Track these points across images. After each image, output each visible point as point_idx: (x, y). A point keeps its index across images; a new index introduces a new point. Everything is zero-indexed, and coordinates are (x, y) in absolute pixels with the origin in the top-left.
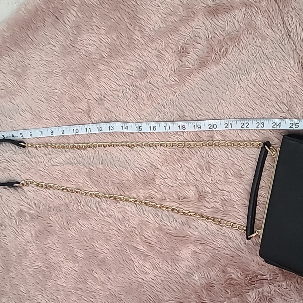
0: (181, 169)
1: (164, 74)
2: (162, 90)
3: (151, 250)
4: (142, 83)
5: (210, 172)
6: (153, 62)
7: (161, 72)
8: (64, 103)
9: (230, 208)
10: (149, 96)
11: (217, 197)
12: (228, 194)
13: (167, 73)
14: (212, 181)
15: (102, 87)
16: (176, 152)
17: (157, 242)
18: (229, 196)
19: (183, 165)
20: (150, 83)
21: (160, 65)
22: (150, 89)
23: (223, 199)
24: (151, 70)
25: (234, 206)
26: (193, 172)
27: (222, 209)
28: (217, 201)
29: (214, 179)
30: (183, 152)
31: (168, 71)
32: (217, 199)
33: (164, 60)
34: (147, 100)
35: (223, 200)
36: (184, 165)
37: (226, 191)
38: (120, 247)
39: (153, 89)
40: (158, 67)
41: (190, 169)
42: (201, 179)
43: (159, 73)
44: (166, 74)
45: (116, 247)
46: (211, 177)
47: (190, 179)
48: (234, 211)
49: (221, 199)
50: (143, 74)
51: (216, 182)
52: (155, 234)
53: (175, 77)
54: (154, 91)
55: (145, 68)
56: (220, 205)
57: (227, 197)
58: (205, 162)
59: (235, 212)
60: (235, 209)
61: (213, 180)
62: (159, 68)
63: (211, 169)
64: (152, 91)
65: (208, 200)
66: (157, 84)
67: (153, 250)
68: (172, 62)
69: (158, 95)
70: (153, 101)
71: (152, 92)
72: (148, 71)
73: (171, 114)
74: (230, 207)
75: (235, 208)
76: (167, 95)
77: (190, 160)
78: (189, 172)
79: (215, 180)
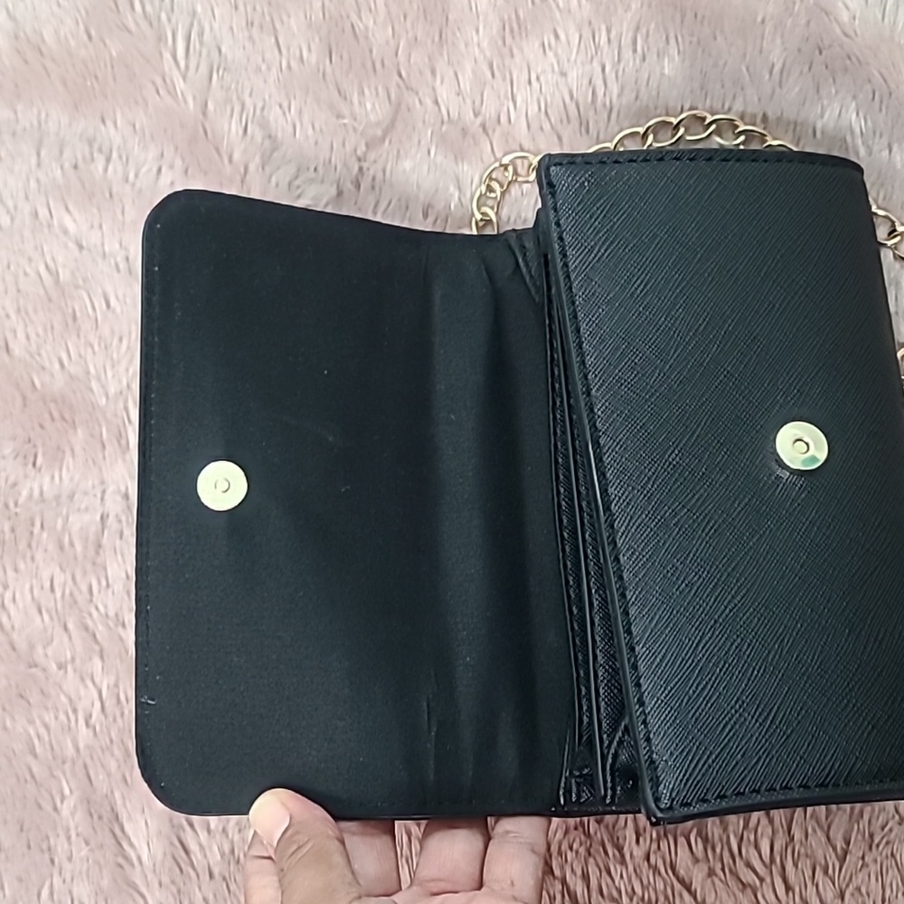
3: (165, 880)
8: (285, 18)
15: (504, 79)
17: (216, 871)
38: (50, 769)
45: (30, 759)
52: (236, 837)
67: (175, 891)
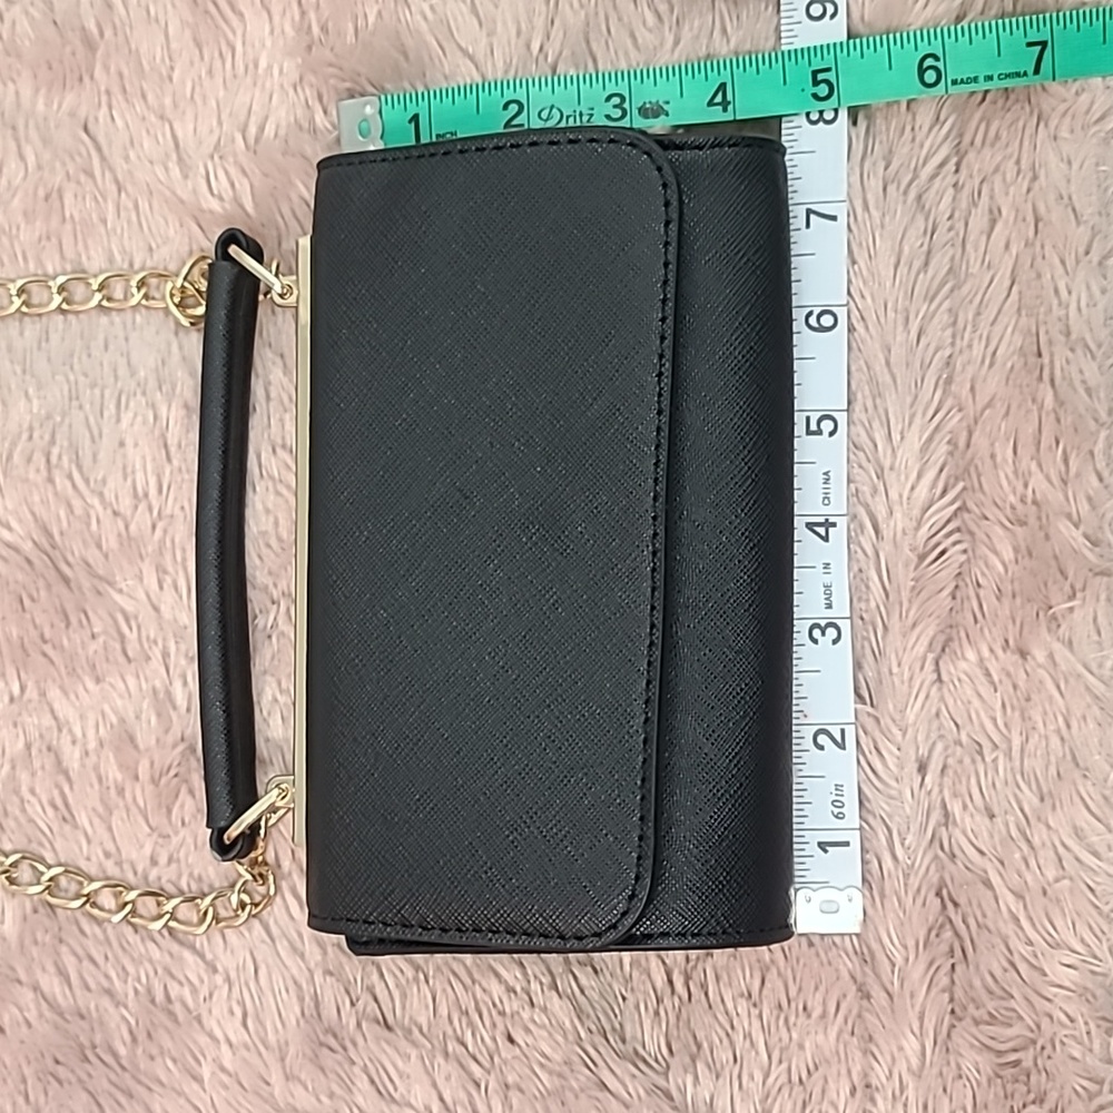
0: (15, 707)
1: (191, 127)
2: (136, 207)
4: (34, 104)
5: (169, 811)
6: (157, 21)
7: (175, 105)
9: (170, 1064)
10: (47, 198)
11: (131, 969)
12: (202, 981)
13: (211, 131)
14: (154, 862)
16: (33, 600)
18: (204, 992)
19: (31, 692)
20: (86, 129)
21: (192, 63)
22: (73, 158)
23: (160, 997)
24: (128, 64)
25: (200, 1065)
26: (72, 757)
27: (122, 1051)
28: (121, 997)
29: (170, 860)
30: (74, 620)
31: (220, 123)
32: (126, 982)
33: (224, 48)
34: (25, 214)
35: (153, 1001)
36: (43, 694)
37: (202, 956)
39: (91, 175)
40: (172, 68)
41: (65, 731)
42: (96, 821)
43: (168, 101)
44: (203, 129)
46: (160, 836)
47: (32, 791)
48: (180, 1093)
49: (149, 991)
50: (74, 54)
51: (174, 878)
53: (244, 173)
54: (89, 186)
55: (95, 31)
56: (124, 1018)
57: (186, 992)
58: (170, 739)
59: (182, 1101)
60: (195, 1086)
61: (163, 860)
62: (176, 76)
63: (184, 790)
64: (83, 178)
65: (69, 962)
66: (127, 158)
68: (268, 85)
69: (104, 222)
70: (54, 240)
71: (78, 183)
72: (107, 55)
73: (122, 362)
74: (174, 1061)
75: (198, 1079)
76: (151, 249)
77: (90, 685)
78: (49, 749)
79: (174, 866)
